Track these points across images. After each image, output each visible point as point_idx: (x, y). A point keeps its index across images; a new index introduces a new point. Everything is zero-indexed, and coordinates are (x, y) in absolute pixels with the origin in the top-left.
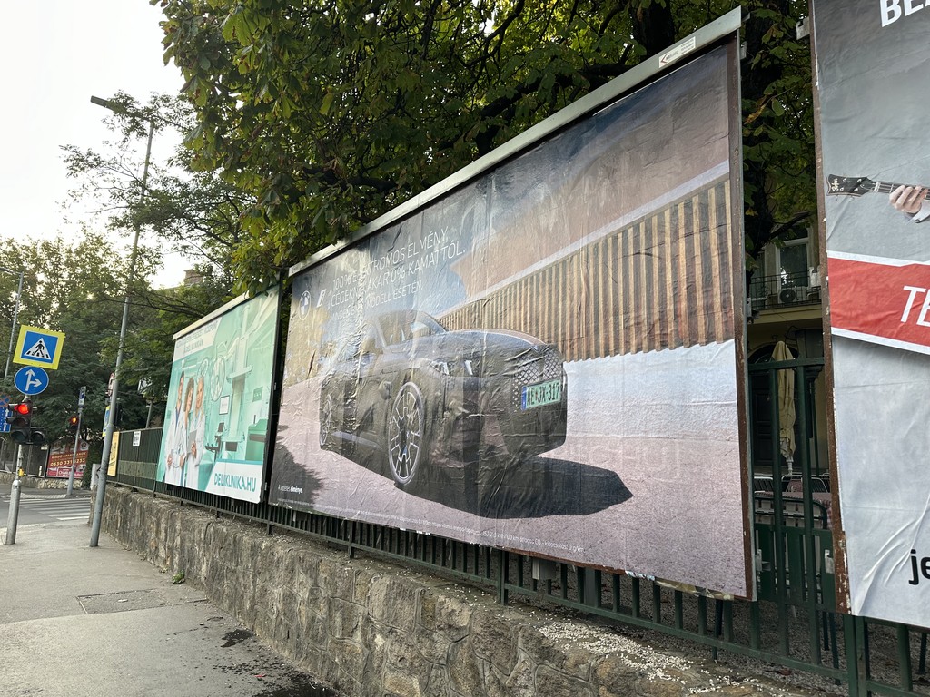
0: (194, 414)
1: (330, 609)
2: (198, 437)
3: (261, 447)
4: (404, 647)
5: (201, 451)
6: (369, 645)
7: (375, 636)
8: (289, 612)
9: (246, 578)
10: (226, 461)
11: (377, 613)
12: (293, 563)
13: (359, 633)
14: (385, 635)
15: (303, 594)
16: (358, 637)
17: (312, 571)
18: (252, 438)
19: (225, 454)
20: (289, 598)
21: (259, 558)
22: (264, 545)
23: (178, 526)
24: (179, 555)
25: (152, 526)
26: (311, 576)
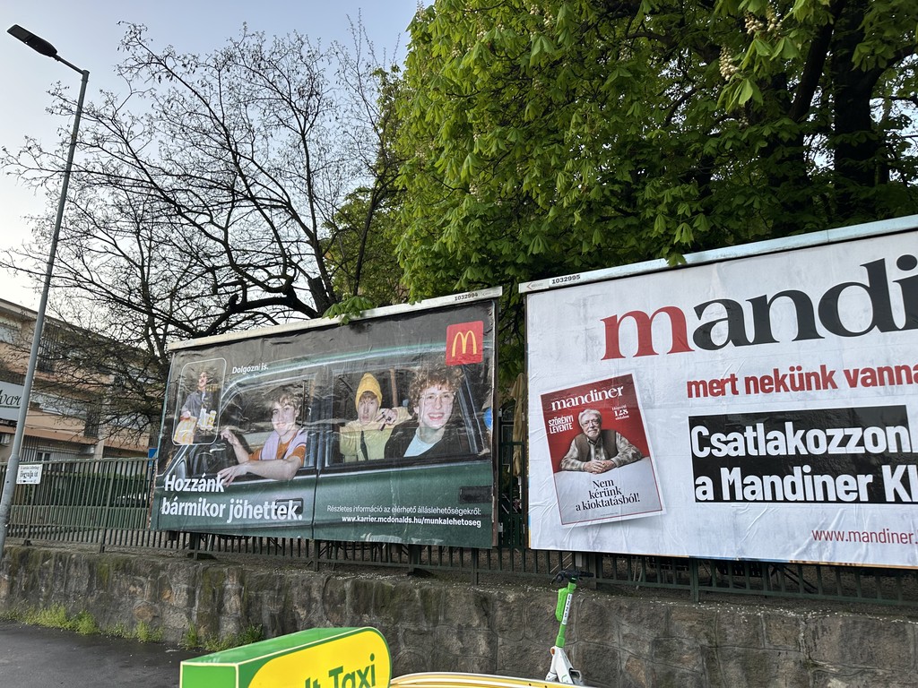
1: (710, 660)
7: (825, 682)
9: (466, 639)
15: (636, 648)
17: (655, 621)
21: (500, 613)
22: (511, 597)
23: (231, 584)
24: (238, 620)
25: (132, 589)
26: (651, 627)
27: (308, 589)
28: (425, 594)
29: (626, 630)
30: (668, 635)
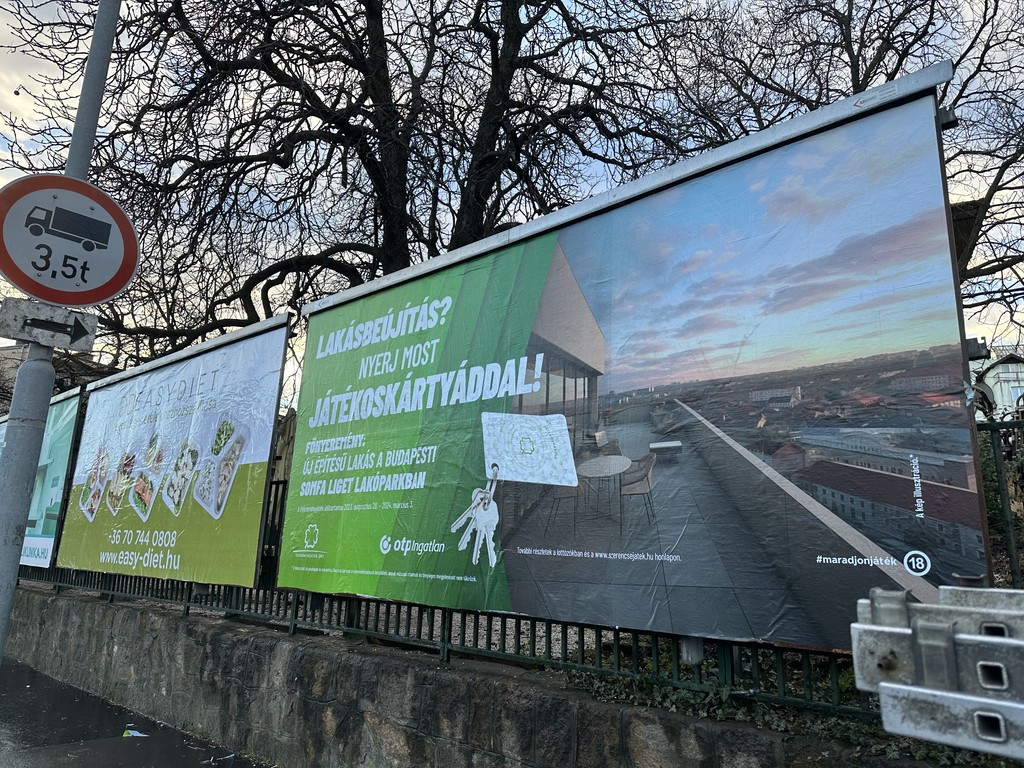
1: (90, 637)
3: (54, 523)
4: (128, 649)
6: (110, 654)
7: (113, 647)
8: (63, 646)
9: (34, 627)
11: (116, 632)
12: (69, 610)
13: (105, 648)
14: (120, 644)
15: (73, 632)
16: (105, 652)
17: (81, 613)
18: (49, 516)
20: (65, 634)
21: (45, 610)
22: (50, 599)
26: (80, 617)
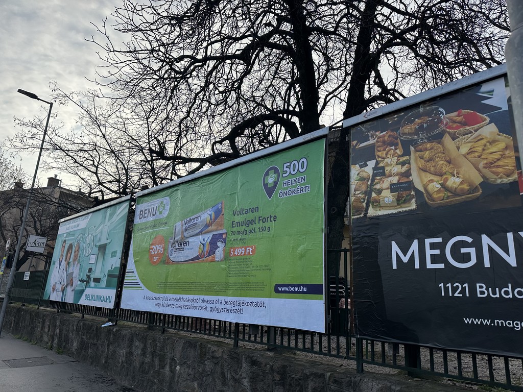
0: (72, 263)
2: (74, 275)
3: (115, 281)
4: (191, 369)
5: (76, 283)
6: (173, 371)
7: (176, 367)
8: (129, 361)
10: (92, 288)
11: (178, 356)
12: (132, 337)
13: (168, 366)
14: (181, 365)
15: (138, 352)
17: (144, 340)
18: (110, 276)
19: (92, 284)
20: (130, 354)
21: (112, 336)
22: (115, 329)
23: (58, 323)
24: (58, 339)
25: (38, 324)
26: (142, 342)
27: (73, 326)
28: (97, 327)
29: (137, 343)
30: (145, 346)
